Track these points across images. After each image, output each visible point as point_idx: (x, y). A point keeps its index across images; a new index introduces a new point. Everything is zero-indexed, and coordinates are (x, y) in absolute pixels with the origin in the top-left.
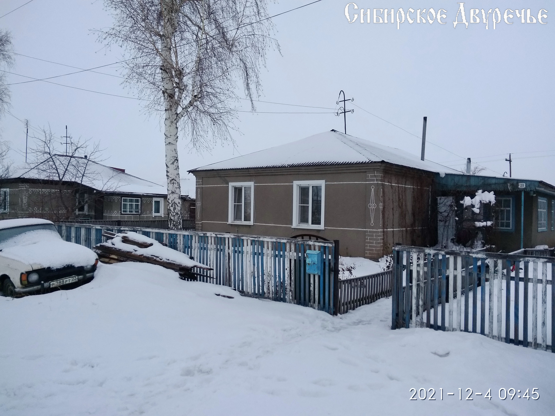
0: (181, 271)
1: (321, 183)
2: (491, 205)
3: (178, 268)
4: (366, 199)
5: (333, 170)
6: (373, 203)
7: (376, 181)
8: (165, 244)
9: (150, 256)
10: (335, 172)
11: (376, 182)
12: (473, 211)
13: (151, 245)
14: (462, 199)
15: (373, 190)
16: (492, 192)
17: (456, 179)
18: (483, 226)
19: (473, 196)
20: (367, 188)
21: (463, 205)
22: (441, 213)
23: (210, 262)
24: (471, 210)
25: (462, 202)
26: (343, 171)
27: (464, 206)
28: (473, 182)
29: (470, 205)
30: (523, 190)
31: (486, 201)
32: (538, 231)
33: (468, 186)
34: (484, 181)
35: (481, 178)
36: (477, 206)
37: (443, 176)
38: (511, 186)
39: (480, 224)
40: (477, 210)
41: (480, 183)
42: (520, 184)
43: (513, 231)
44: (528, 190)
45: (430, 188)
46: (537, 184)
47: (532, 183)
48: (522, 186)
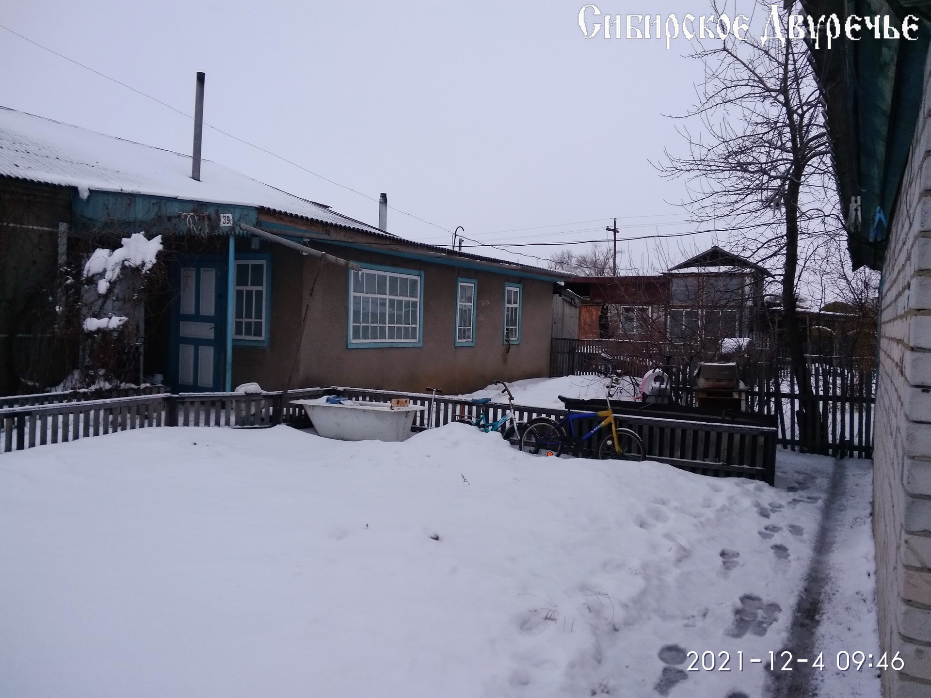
2: (144, 271)
12: (97, 289)
28: (139, 212)
29: (101, 270)
30: (229, 232)
31: (136, 261)
32: (350, 347)
33: (129, 223)
34: (159, 210)
35: (154, 201)
36: (111, 275)
37: (85, 195)
38: (206, 222)
39: (92, 324)
40: (103, 286)
41: (153, 215)
42: (222, 215)
43: (265, 345)
44: (237, 232)
45: (63, 227)
46: (253, 216)
47: (245, 212)
48: (226, 221)
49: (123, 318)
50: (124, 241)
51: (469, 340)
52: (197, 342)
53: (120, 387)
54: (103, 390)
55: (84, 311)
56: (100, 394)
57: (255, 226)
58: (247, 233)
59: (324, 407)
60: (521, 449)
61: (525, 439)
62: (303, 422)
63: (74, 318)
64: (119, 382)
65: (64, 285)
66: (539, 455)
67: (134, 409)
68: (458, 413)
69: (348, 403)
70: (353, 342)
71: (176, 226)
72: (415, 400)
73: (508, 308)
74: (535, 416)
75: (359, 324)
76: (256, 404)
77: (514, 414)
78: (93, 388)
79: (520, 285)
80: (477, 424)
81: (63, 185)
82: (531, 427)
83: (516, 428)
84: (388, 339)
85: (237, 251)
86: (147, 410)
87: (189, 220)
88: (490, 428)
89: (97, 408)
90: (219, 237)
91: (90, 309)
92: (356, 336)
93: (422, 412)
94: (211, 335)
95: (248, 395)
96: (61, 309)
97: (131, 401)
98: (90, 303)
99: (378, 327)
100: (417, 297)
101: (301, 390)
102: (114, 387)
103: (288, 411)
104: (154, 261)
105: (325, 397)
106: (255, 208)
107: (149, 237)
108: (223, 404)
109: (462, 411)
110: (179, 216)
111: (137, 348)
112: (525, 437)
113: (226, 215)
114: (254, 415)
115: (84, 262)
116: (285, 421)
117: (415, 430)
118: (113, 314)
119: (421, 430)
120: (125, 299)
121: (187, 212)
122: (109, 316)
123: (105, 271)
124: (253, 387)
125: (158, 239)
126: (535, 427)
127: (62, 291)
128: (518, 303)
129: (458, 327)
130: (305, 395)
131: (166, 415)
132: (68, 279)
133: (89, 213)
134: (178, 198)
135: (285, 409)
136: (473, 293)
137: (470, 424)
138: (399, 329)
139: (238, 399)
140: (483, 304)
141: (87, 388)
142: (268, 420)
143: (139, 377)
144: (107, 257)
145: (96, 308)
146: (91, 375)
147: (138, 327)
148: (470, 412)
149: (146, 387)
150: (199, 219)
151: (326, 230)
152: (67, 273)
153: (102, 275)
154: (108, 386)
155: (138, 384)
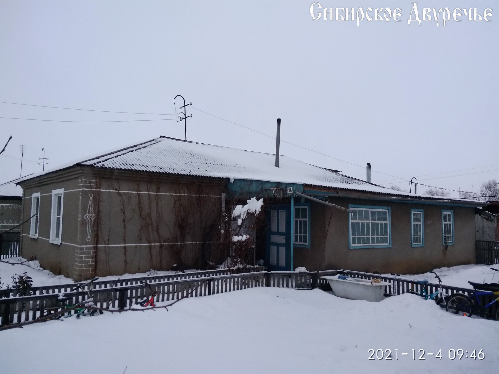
2: (256, 215)
12: (237, 223)
14: (234, 208)
27: (233, 217)
28: (254, 188)
29: (239, 215)
30: (291, 196)
31: (252, 210)
32: (351, 248)
33: (250, 193)
34: (262, 186)
35: (260, 183)
36: (243, 217)
37: (232, 181)
38: (281, 192)
39: (235, 239)
40: (240, 222)
41: (259, 189)
42: (288, 188)
43: (309, 247)
44: (295, 196)
45: (224, 195)
46: (302, 188)
47: (298, 186)
48: (290, 191)
49: (248, 236)
50: (248, 201)
51: (420, 243)
52: (278, 245)
53: (246, 267)
54: (240, 268)
55: (232, 233)
56: (238, 271)
57: (302, 193)
58: (299, 196)
59: (337, 280)
60: (447, 311)
61: (450, 305)
62: (327, 288)
63: (228, 236)
64: (246, 265)
65: (224, 221)
66: (458, 315)
67: (252, 278)
68: (410, 288)
69: (349, 279)
70: (352, 245)
71: (269, 194)
72: (386, 279)
73: (445, 225)
74: (455, 292)
75: (355, 236)
76: (304, 278)
77: (443, 290)
78: (236, 267)
79: (452, 211)
80: (421, 295)
81: (224, 178)
82: (452, 299)
83: (443, 298)
84: (372, 243)
85: (294, 202)
86: (258, 278)
87: (274, 191)
88: (429, 297)
89: (238, 277)
90: (287, 198)
91: (235, 232)
92: (354, 242)
93: (390, 286)
94: (284, 241)
95: (301, 273)
96: (223, 232)
97: (252, 274)
98: (235, 229)
99: (366, 237)
100: (387, 221)
101: (326, 271)
102: (244, 267)
103: (320, 281)
104: (260, 210)
105: (338, 275)
106: (303, 184)
107: (258, 199)
108: (290, 276)
109: (412, 287)
110: (270, 189)
111: (253, 248)
112: (450, 303)
113: (290, 188)
114: (304, 283)
115: (232, 210)
116: (318, 287)
117: (387, 295)
118: (244, 234)
119: (389, 295)
120: (248, 227)
121: (273, 188)
122: (242, 235)
123: (240, 215)
124: (302, 269)
125: (262, 200)
126: (456, 298)
127: (224, 224)
128: (451, 221)
129: (413, 236)
130: (328, 274)
131: (265, 280)
132: (226, 218)
133: (234, 189)
134: (270, 181)
135: (318, 280)
136: (421, 217)
137: (417, 294)
138: (378, 238)
139: (296, 275)
140: (428, 223)
141: (234, 267)
142: (310, 285)
143: (254, 263)
144: (241, 208)
145: (237, 231)
146: (235, 261)
147: (253, 240)
148: (417, 288)
149: (257, 267)
150: (278, 190)
151: (336, 191)
152: (226, 216)
153: (239, 216)
154: (241, 266)
155: (253, 266)
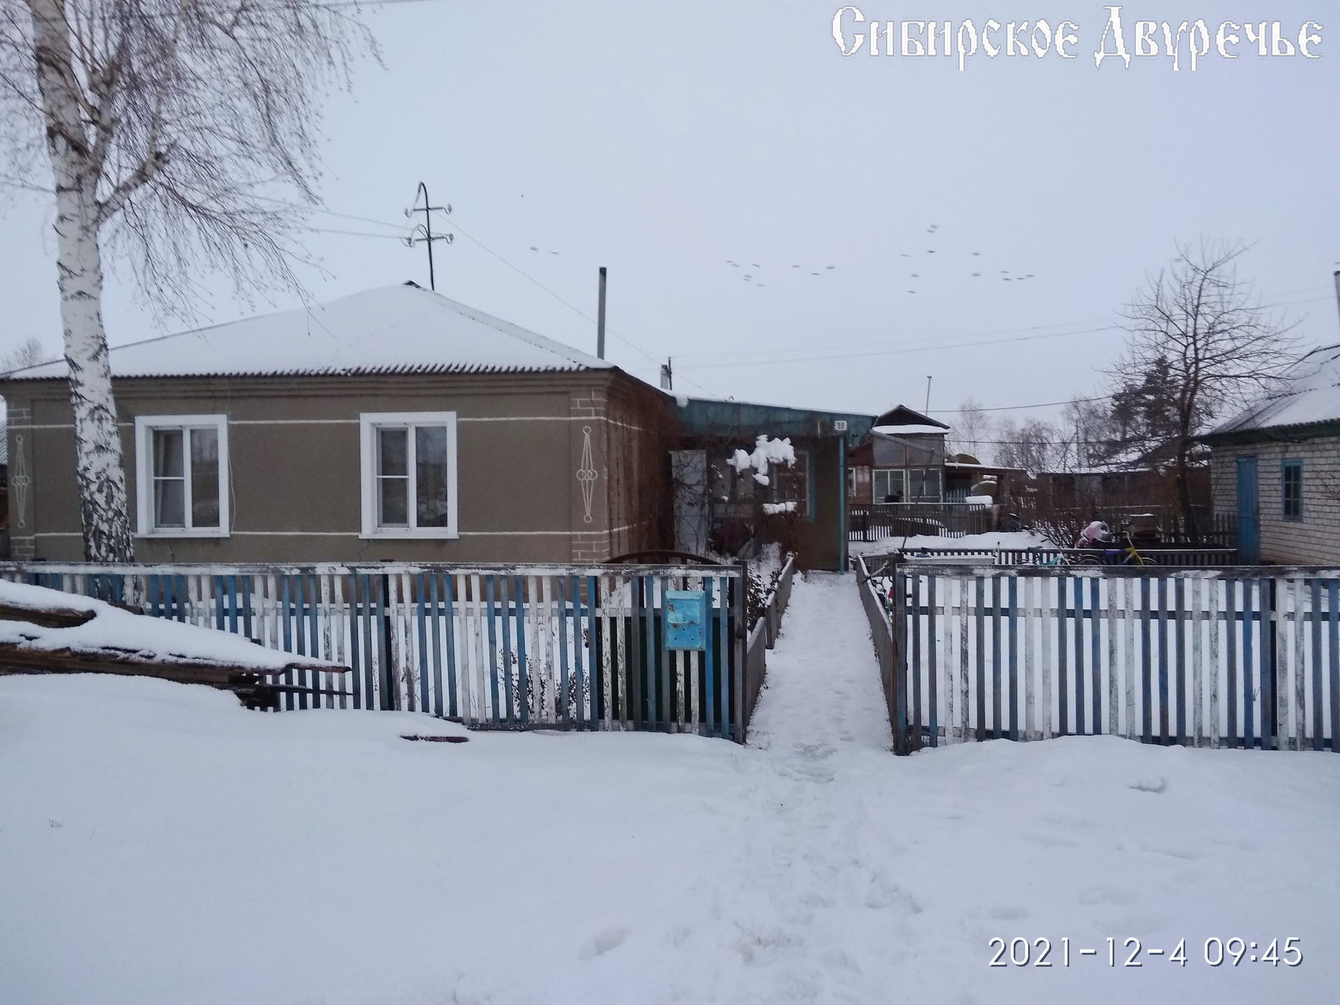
0: (240, 687)
1: (448, 420)
2: (789, 467)
3: (226, 679)
4: (571, 460)
5: (478, 387)
6: (589, 469)
7: (596, 415)
8: (139, 610)
9: (101, 651)
10: (486, 391)
11: (596, 418)
12: (756, 481)
13: (91, 615)
14: (731, 454)
15: (587, 436)
16: (788, 440)
17: (711, 411)
18: (781, 513)
19: (750, 449)
20: (573, 432)
21: (733, 468)
22: (690, 487)
23: (328, 650)
24: (751, 480)
25: (730, 461)
26: (508, 390)
27: (738, 471)
28: (745, 418)
29: (748, 467)
30: (842, 435)
31: (778, 459)
34: (768, 417)
35: (761, 410)
37: (683, 403)
40: (763, 479)
41: (760, 421)
42: (836, 422)
48: (840, 426)
104: (795, 459)
113: (840, 422)
133: (684, 418)
